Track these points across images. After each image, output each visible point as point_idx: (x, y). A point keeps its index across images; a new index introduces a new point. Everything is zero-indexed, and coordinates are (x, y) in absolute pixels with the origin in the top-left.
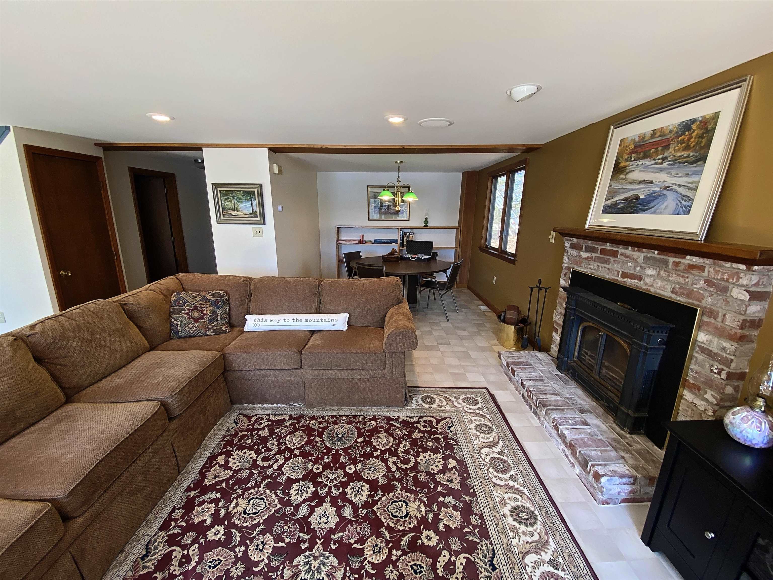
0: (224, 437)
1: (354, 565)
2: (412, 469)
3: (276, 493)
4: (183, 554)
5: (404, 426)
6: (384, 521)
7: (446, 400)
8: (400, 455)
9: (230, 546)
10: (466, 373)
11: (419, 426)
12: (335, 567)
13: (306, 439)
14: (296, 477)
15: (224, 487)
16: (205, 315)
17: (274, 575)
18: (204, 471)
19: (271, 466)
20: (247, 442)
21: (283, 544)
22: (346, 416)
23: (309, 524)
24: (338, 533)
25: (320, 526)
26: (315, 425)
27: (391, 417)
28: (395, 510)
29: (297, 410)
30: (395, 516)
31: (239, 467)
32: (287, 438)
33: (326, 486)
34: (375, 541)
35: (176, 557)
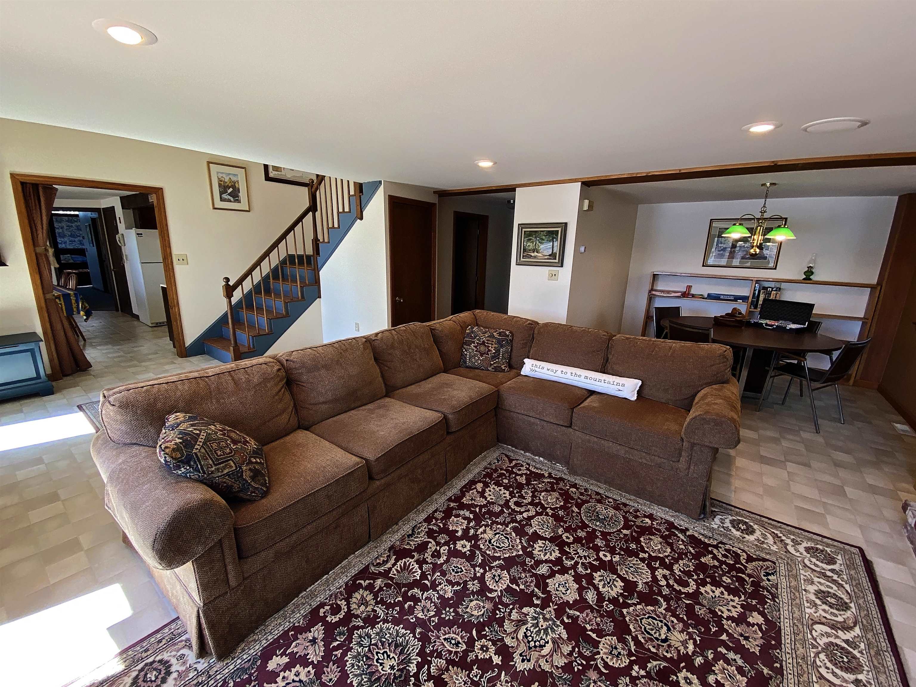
0: (486, 468)
1: (584, 650)
2: (688, 596)
3: (520, 539)
4: (436, 549)
5: (691, 543)
6: (633, 630)
7: (774, 538)
8: (676, 571)
9: (472, 563)
10: (827, 516)
11: (715, 551)
12: (563, 639)
13: (562, 504)
14: (543, 535)
15: (478, 511)
16: (489, 350)
17: (503, 609)
18: (464, 490)
19: (521, 513)
20: (504, 481)
21: (517, 588)
22: (614, 499)
23: (546, 585)
24: (574, 610)
25: (557, 592)
26: (575, 494)
27: (676, 524)
28: (651, 627)
29: (558, 471)
30: (648, 633)
31: (493, 500)
32: (543, 494)
33: (573, 559)
34: (615, 643)
35: (430, 548)
